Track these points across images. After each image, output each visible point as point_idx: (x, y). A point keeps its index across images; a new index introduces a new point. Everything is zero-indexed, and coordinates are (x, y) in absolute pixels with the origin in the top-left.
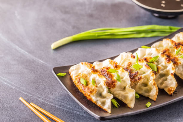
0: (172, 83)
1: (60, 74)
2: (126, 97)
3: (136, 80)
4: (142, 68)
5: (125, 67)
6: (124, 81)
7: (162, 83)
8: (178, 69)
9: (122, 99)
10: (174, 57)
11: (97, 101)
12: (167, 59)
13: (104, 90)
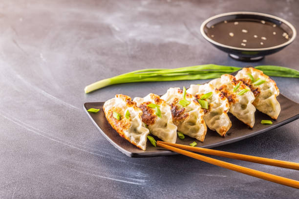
0: (225, 122)
1: (92, 110)
2: (166, 135)
3: (182, 118)
4: (190, 105)
5: (171, 104)
6: (166, 117)
7: (213, 123)
8: (235, 108)
9: (162, 137)
10: (231, 94)
11: (130, 136)
12: (221, 95)
13: (139, 125)
